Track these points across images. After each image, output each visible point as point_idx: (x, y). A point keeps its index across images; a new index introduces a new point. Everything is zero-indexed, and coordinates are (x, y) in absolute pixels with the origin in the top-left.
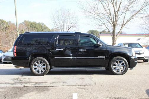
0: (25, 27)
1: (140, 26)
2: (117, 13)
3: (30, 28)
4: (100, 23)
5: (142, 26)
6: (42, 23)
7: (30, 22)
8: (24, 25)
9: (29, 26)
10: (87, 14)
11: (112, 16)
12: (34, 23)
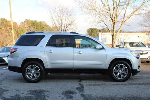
0: (26, 26)
1: (140, 23)
2: (117, 9)
3: (31, 26)
4: (98, 20)
5: (143, 24)
6: (43, 22)
7: (31, 21)
8: (25, 23)
9: (31, 25)
10: (84, 10)
11: (111, 13)
12: (35, 22)
